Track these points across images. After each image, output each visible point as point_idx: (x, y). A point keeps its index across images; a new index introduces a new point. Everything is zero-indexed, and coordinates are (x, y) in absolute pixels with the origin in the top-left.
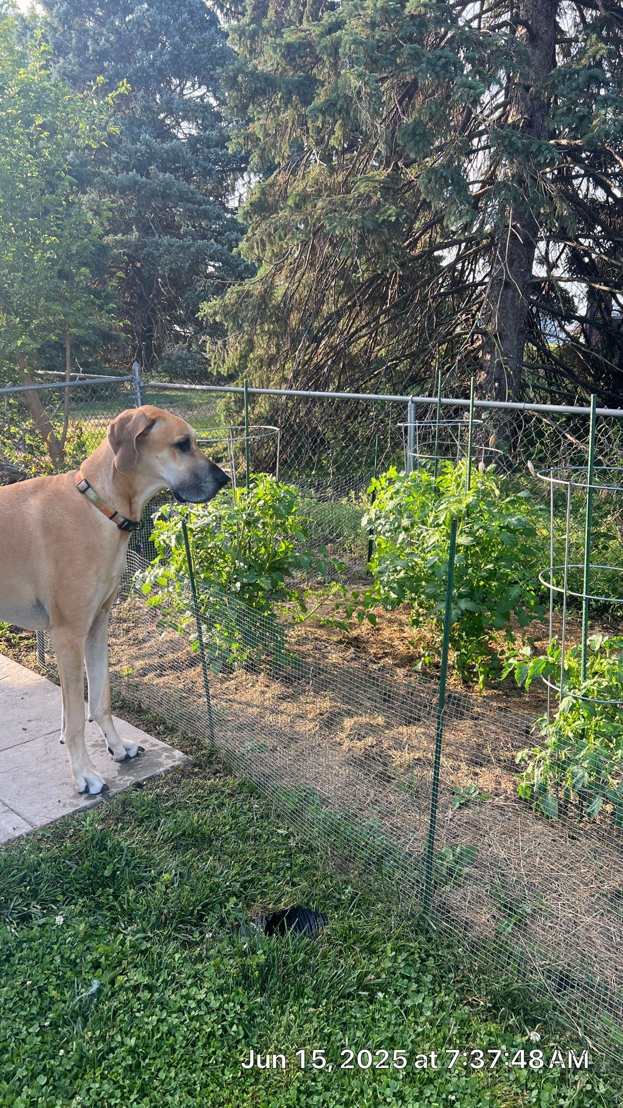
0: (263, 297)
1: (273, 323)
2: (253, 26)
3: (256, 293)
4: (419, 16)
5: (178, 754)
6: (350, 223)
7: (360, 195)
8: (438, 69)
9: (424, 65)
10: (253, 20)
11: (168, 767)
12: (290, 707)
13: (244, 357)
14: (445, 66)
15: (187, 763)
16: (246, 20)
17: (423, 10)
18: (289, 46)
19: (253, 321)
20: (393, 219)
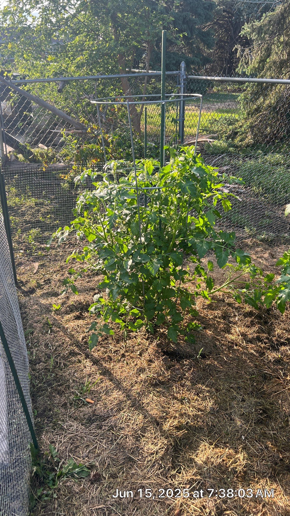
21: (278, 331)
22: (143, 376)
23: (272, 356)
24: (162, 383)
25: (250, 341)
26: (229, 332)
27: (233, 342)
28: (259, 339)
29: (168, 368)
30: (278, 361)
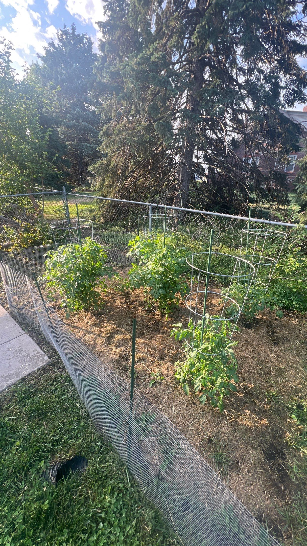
0: (107, 165)
1: (111, 174)
2: (101, 66)
3: (105, 163)
4: (156, 62)
5: (46, 358)
6: (134, 141)
7: (138, 131)
8: (162, 83)
9: (156, 81)
10: (101, 64)
11: (39, 367)
12: (96, 330)
13: (102, 185)
14: (164, 82)
15: (48, 364)
16: (99, 63)
17: (157, 59)
18: (112, 73)
19: (104, 173)
20: (148, 140)
21: (132, 298)
22: (89, 324)
23: (132, 306)
24: (97, 324)
25: (124, 304)
26: (115, 303)
27: (118, 306)
28: (126, 302)
29: (97, 319)
30: (134, 307)
